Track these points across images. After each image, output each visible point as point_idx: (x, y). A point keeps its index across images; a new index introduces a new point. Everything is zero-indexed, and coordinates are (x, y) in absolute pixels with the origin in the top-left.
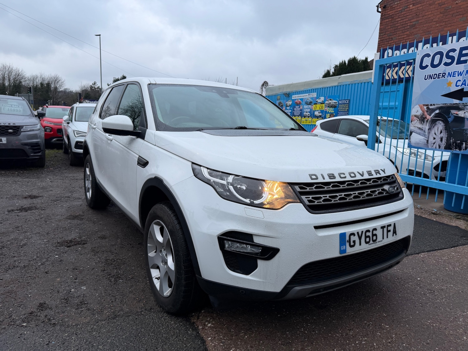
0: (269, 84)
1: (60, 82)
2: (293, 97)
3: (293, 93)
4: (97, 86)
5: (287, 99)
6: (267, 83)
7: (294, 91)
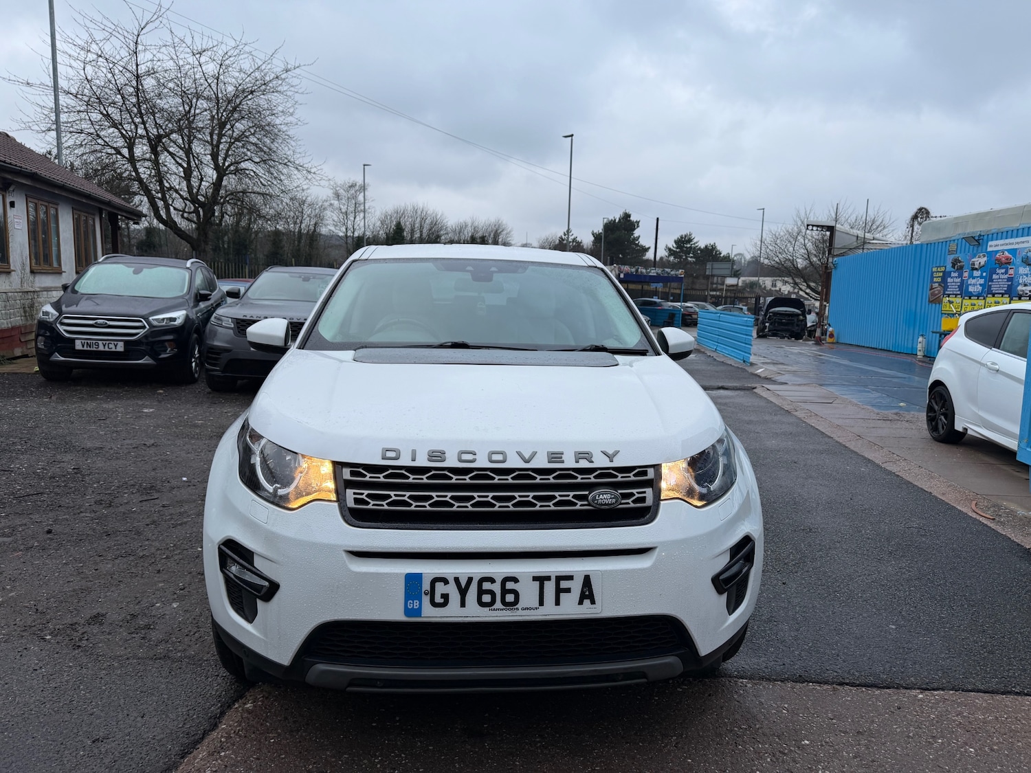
0: (932, 214)
1: (504, 232)
2: (991, 246)
3: (990, 236)
4: (573, 237)
5: (975, 252)
6: (928, 213)
7: (994, 231)
